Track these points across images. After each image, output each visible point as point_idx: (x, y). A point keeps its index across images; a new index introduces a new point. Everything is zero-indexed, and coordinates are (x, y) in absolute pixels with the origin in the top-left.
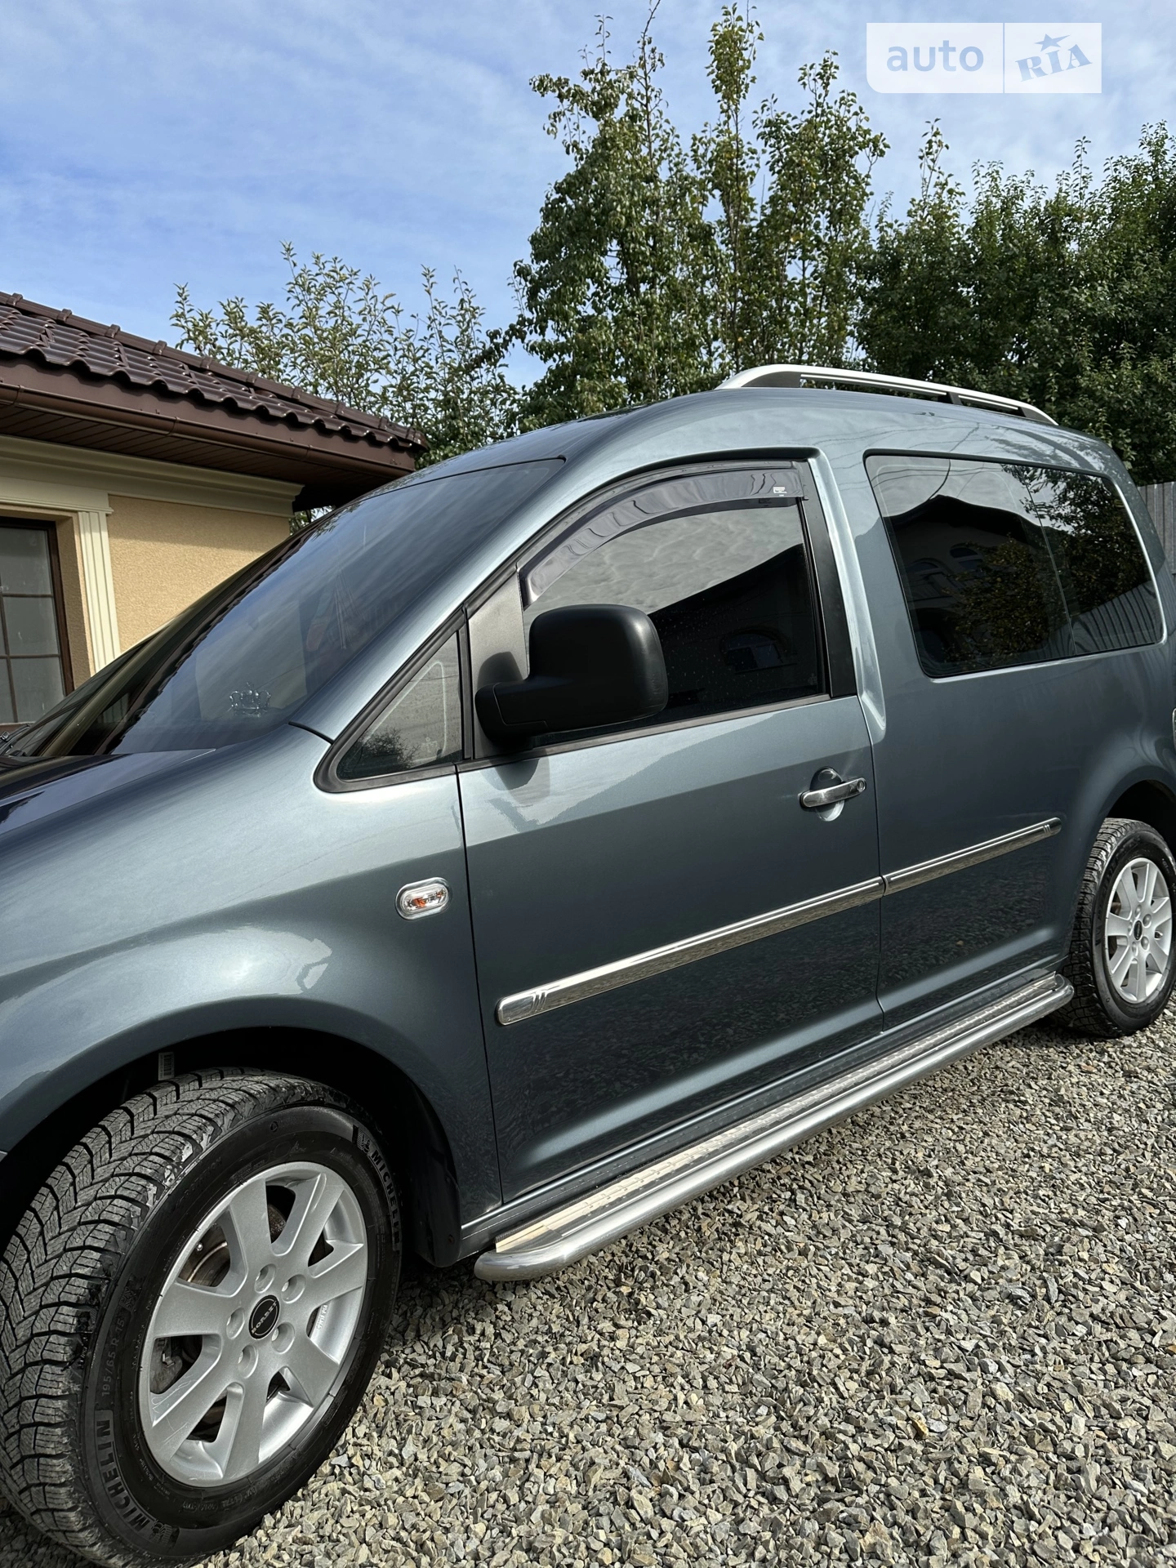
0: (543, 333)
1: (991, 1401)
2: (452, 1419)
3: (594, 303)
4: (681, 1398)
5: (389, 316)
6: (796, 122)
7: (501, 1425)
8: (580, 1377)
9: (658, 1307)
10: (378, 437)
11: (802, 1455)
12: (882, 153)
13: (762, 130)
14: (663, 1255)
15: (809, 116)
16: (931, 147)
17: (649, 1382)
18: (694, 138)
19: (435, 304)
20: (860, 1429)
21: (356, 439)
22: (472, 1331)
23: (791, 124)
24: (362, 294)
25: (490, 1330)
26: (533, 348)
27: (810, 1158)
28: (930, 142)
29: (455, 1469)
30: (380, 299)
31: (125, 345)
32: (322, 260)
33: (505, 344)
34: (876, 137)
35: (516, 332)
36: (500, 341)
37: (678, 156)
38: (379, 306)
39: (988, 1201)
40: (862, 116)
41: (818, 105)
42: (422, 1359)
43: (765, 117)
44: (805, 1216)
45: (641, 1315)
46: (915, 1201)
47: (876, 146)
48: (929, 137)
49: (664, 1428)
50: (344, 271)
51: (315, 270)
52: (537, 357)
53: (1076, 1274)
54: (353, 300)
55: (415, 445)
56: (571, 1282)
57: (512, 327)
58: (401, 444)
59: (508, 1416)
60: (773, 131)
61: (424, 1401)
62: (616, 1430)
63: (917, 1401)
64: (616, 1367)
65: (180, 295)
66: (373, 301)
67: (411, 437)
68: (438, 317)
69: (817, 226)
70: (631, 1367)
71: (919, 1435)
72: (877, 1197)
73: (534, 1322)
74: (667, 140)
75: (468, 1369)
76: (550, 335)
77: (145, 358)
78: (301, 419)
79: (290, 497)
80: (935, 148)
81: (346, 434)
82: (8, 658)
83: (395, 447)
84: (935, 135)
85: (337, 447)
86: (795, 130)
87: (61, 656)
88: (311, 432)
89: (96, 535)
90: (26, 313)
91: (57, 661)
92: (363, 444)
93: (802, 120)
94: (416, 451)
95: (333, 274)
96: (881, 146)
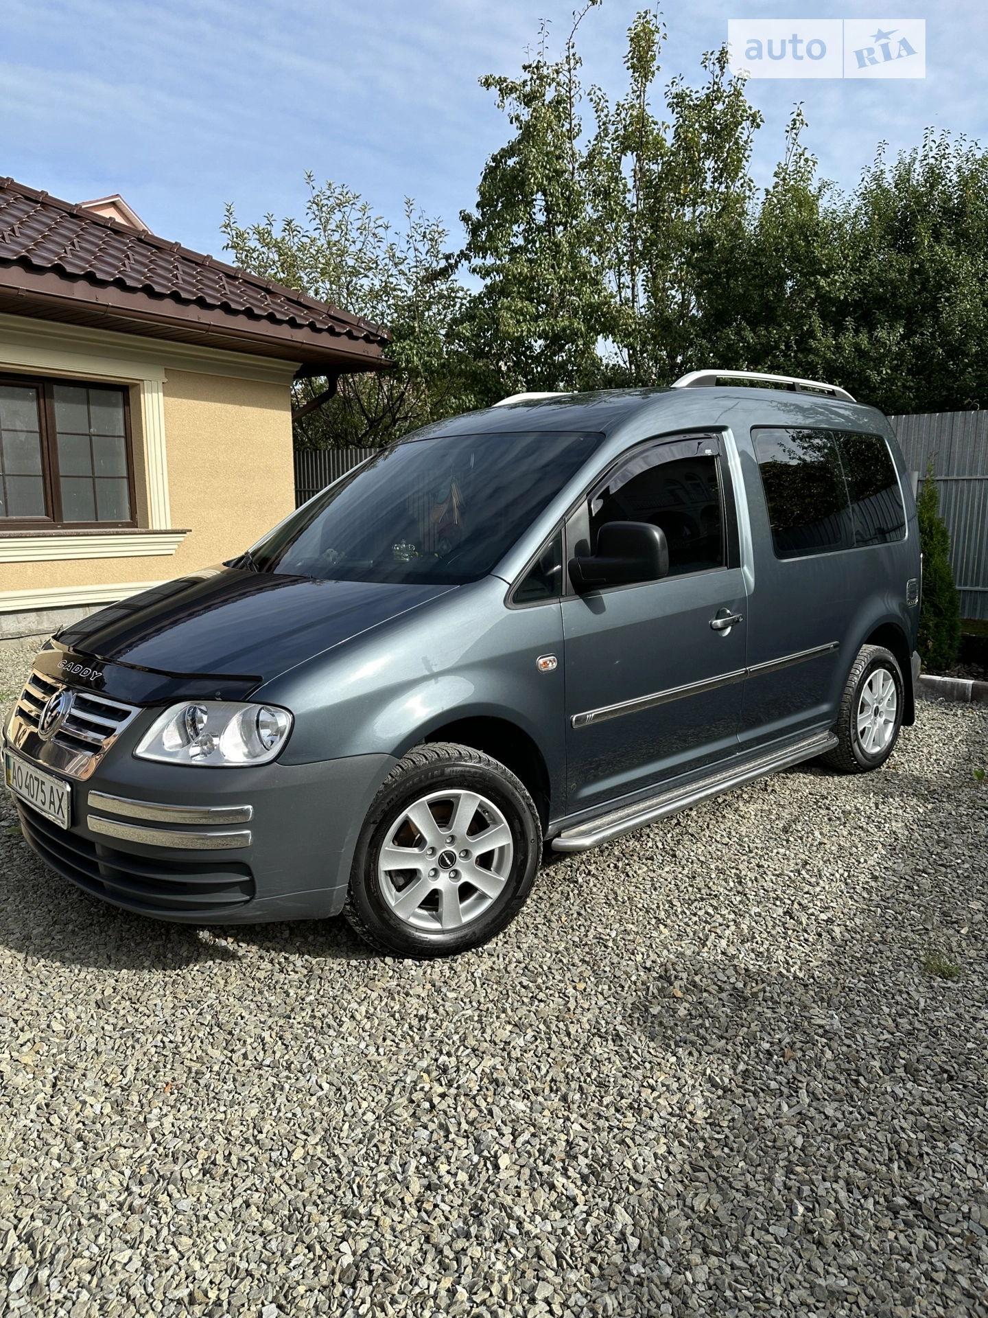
0: (484, 257)
3: (524, 236)
5: (380, 231)
6: (698, 95)
10: (355, 333)
12: (758, 126)
13: (671, 100)
15: (708, 92)
16: (795, 124)
18: (618, 105)
19: (413, 225)
21: (339, 334)
23: (694, 98)
26: (474, 271)
28: (795, 121)
30: (373, 219)
31: (184, 258)
32: (333, 187)
33: (457, 263)
34: (754, 113)
35: (463, 255)
36: (452, 261)
37: (606, 116)
38: (372, 225)
41: (715, 83)
43: (674, 90)
47: (753, 121)
48: (794, 116)
50: (349, 195)
51: (328, 193)
52: (477, 277)
54: (354, 215)
55: (383, 338)
57: (462, 252)
58: (371, 338)
60: (679, 101)
65: (228, 211)
66: (367, 221)
67: (380, 333)
68: (415, 234)
69: (704, 180)
74: (598, 104)
76: (490, 261)
77: (195, 270)
78: (299, 321)
79: (292, 372)
80: (798, 125)
81: (331, 331)
82: (93, 478)
83: (367, 339)
84: (798, 115)
85: (324, 341)
86: (696, 102)
87: (128, 478)
88: (307, 329)
89: (155, 395)
90: (116, 232)
91: (125, 481)
92: (344, 338)
93: (702, 94)
94: (383, 343)
95: (340, 197)
96: (758, 120)
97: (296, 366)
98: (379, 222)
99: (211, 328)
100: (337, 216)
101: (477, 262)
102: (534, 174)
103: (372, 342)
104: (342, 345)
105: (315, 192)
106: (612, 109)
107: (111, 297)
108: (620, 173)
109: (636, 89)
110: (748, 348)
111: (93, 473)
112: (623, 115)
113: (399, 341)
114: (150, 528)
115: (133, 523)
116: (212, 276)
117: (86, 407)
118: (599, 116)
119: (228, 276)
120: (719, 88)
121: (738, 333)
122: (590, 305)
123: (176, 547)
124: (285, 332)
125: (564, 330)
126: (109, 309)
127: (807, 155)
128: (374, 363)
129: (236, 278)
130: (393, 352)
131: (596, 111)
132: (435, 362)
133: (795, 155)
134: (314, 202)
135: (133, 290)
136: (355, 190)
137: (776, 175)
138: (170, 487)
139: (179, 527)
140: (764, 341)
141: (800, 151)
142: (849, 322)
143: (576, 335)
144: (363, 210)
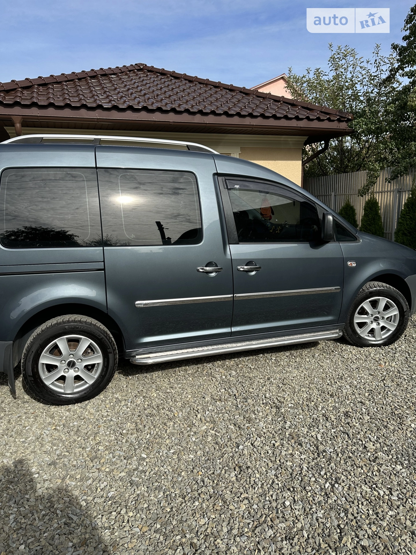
10: (333, 118)
21: (323, 120)
32: (341, 48)
58: (342, 119)
78: (301, 117)
79: (303, 141)
81: (319, 119)
83: (339, 120)
85: (316, 125)
88: (305, 120)
92: (326, 121)
94: (348, 120)
95: (344, 52)
97: (306, 138)
98: (362, 60)
99: (254, 126)
100: (342, 62)
101: (407, 69)
103: (343, 121)
104: (326, 125)
105: (333, 53)
107: (209, 119)
116: (266, 103)
124: (294, 123)
126: (208, 125)
129: (279, 101)
134: (332, 58)
135: (219, 115)
144: (353, 56)
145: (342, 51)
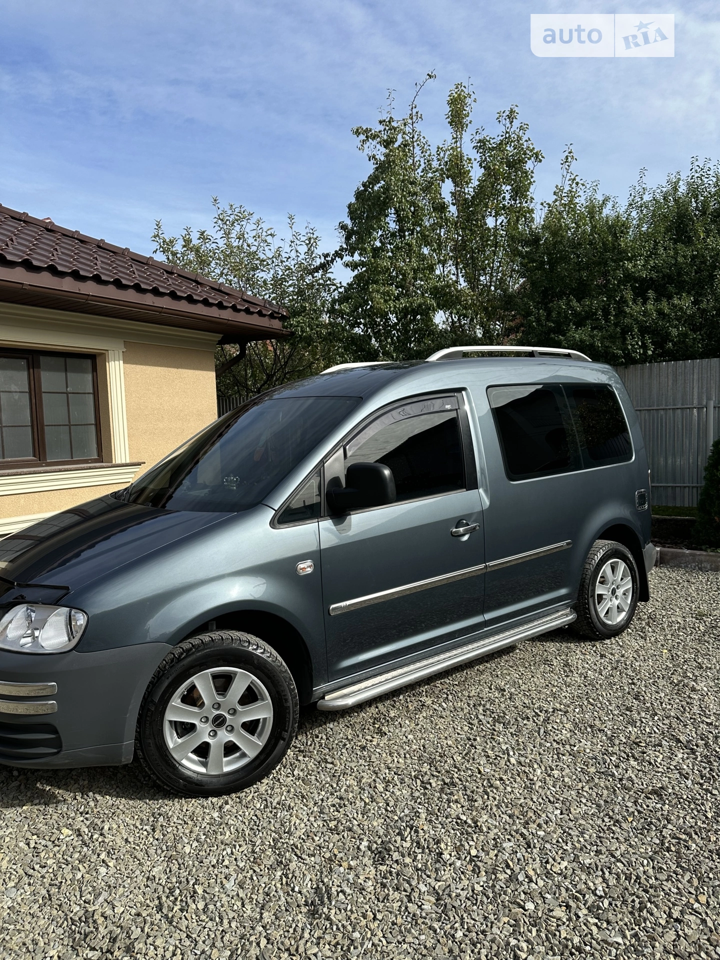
0: (352, 256)
1: (508, 764)
2: (311, 764)
3: (381, 240)
4: (396, 760)
5: (269, 239)
6: (494, 141)
7: (329, 766)
8: (359, 753)
9: (389, 732)
10: (264, 312)
11: (437, 777)
12: (540, 161)
13: (476, 144)
14: (392, 714)
15: (502, 138)
16: (567, 159)
17: (384, 755)
18: (438, 148)
19: (294, 233)
20: (459, 770)
21: (252, 313)
22: (317, 737)
23: (491, 142)
24: (255, 227)
25: (324, 737)
26: (347, 265)
27: (457, 683)
28: (567, 157)
29: (313, 777)
30: (265, 230)
31: (133, 259)
32: (234, 207)
33: (332, 261)
34: (537, 152)
35: (338, 254)
36: (329, 259)
37: (430, 155)
38: (264, 234)
39: (526, 702)
40: (530, 142)
41: (507, 132)
42: (299, 746)
43: (478, 138)
44: (451, 704)
45: (382, 734)
46: (497, 700)
47: (537, 157)
48: (566, 153)
49: (389, 768)
50: (246, 213)
51: (230, 212)
52: (349, 269)
53: (553, 727)
54: (249, 228)
55: (283, 315)
56: (356, 722)
57: (336, 252)
58: (275, 315)
59: (332, 763)
60: (482, 145)
61: (300, 758)
62: (372, 768)
63: (482, 763)
64: (372, 750)
65: (157, 225)
66: (261, 231)
67: (280, 311)
68: (296, 240)
69: (504, 198)
70: (378, 750)
71: (480, 772)
72: (482, 698)
73: (341, 735)
74: (423, 147)
75: (316, 749)
76: (357, 257)
77: (143, 267)
78: (225, 304)
79: (215, 341)
80: (569, 159)
81: (247, 311)
82: (70, 425)
83: (272, 316)
84: (570, 153)
85: (242, 318)
86: (493, 145)
87: (96, 425)
88: (230, 310)
89: (117, 362)
90: (82, 241)
91: (93, 427)
92: (256, 315)
93: (498, 140)
94: (283, 318)
95: (239, 214)
96: (540, 157)
97: (219, 337)
98: (269, 232)
99: (164, 310)
100: (238, 228)
101: (347, 259)
102: (396, 195)
103: (275, 318)
104: (255, 320)
105: (220, 212)
106: (434, 151)
107: (90, 289)
108: (440, 195)
109: (455, 136)
110: (576, 314)
111: (69, 422)
112: (442, 155)
113: (294, 317)
114: (114, 462)
115: (100, 459)
116: (156, 272)
117: (64, 374)
118: (424, 156)
119: (167, 272)
120: (510, 136)
121: (567, 304)
122: (436, 288)
123: (133, 476)
124: (214, 312)
125: (420, 305)
126: (90, 298)
127: (578, 179)
128: (277, 333)
129: (172, 273)
130: (291, 325)
131: (422, 153)
132: (324, 331)
133: (569, 180)
134: (220, 219)
135: (106, 283)
136: (249, 209)
137: (555, 193)
138: (128, 430)
139: (135, 461)
140: (587, 309)
141: (573, 177)
142: (651, 294)
143: (430, 309)
144: (258, 223)
145: (235, 213)
